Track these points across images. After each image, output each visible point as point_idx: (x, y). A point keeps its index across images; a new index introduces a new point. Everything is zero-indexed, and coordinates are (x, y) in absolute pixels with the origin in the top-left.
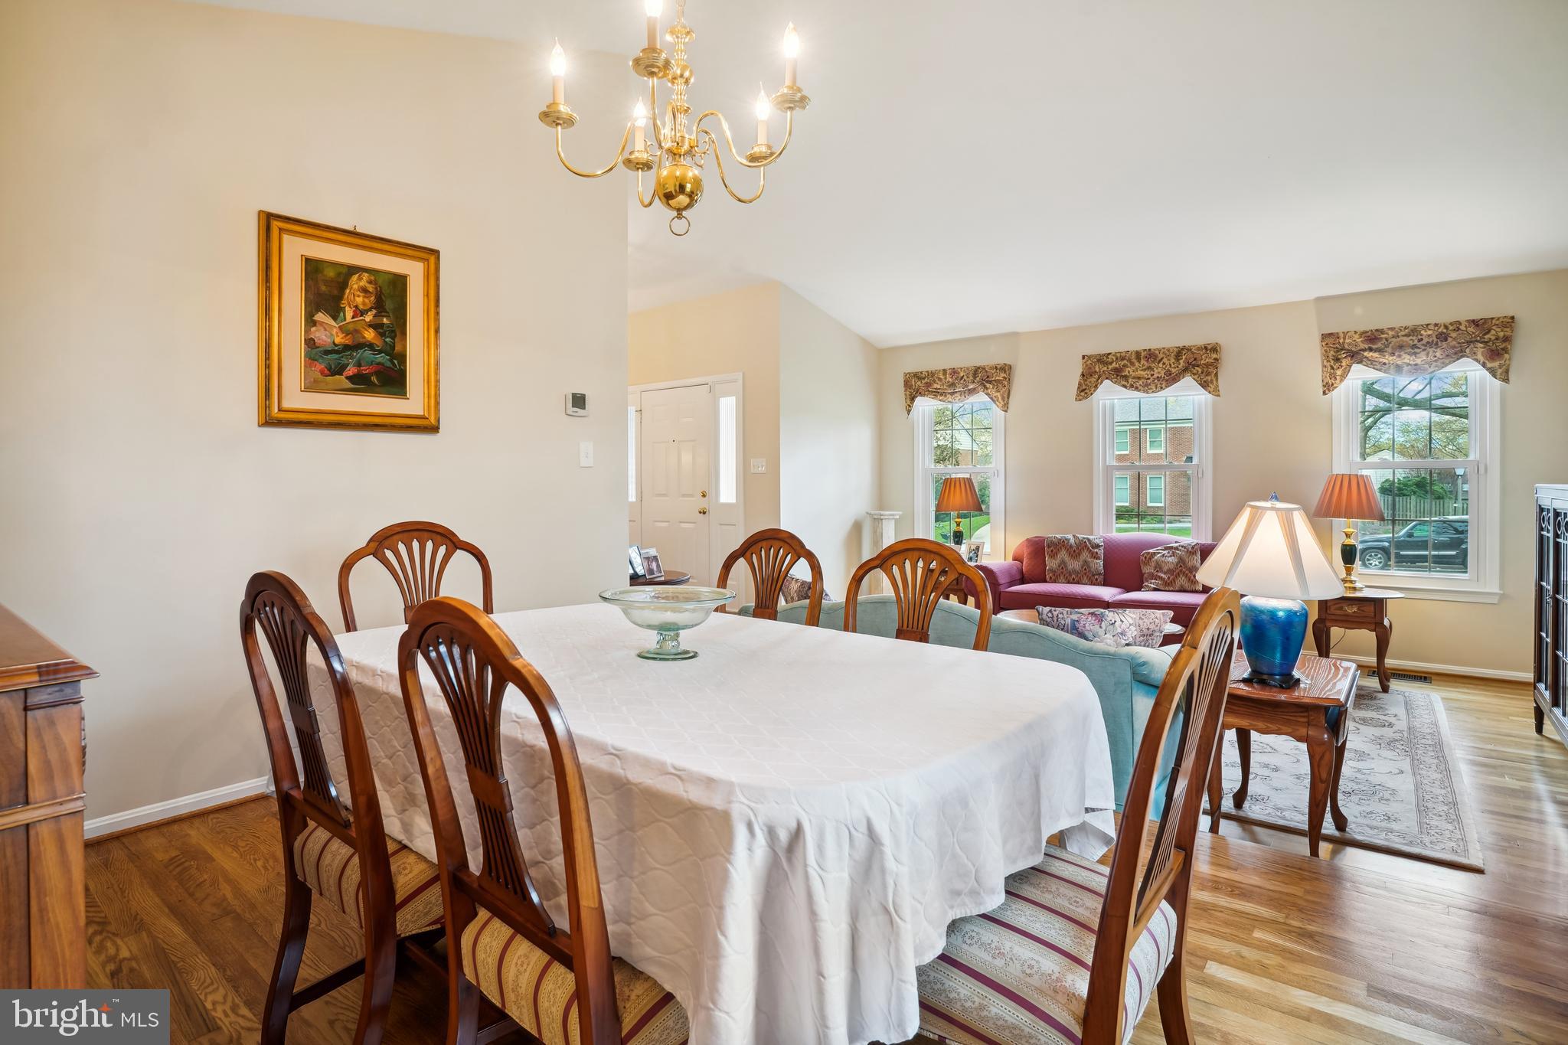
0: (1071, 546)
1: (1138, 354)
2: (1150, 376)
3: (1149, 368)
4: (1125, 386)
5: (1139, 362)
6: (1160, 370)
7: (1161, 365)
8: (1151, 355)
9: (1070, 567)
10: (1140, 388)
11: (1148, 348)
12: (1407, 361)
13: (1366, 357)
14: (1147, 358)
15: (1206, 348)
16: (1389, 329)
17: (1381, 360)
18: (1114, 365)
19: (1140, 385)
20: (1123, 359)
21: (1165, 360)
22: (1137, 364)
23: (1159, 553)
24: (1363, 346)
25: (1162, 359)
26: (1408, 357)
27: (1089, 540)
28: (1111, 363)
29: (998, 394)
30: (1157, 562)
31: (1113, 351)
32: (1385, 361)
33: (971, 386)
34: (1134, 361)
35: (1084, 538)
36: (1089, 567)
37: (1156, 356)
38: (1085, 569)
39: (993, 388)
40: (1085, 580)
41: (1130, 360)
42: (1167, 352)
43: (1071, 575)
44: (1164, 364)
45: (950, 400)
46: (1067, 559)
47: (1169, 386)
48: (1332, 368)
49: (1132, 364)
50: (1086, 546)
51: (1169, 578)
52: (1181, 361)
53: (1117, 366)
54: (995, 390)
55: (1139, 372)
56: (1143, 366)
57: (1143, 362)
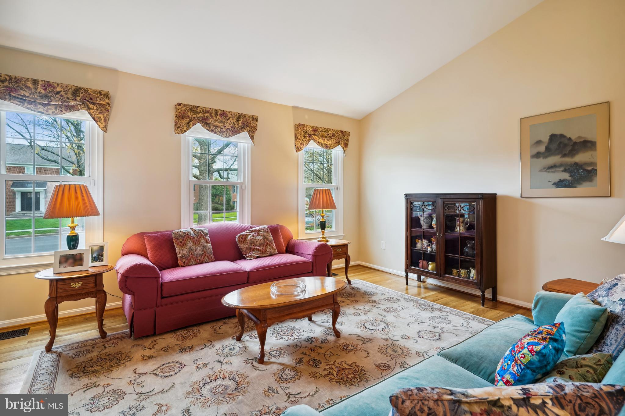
0: (194, 237)
1: (216, 111)
2: (223, 127)
3: (221, 122)
4: (207, 130)
5: (216, 117)
6: (228, 124)
7: (229, 121)
8: (224, 114)
9: (196, 252)
10: (218, 133)
11: (223, 109)
12: (325, 142)
13: (313, 138)
14: (221, 116)
15: (253, 118)
16: (320, 127)
17: (318, 140)
18: (200, 115)
19: (219, 131)
20: (207, 112)
21: (231, 119)
22: (215, 118)
23: (249, 234)
24: (312, 133)
25: (230, 118)
26: (327, 141)
27: (202, 231)
28: (199, 113)
29: (102, 116)
30: (251, 240)
31: (201, 105)
32: (319, 141)
33: (72, 103)
34: (213, 115)
35: (199, 230)
36: (206, 250)
37: (227, 116)
38: (205, 252)
39: (97, 110)
40: (206, 259)
41: (211, 114)
42: (233, 114)
43: (197, 258)
44: (230, 121)
45: (41, 110)
46: (193, 246)
47: (234, 135)
48: (303, 140)
49: (212, 117)
50: (202, 235)
51: (263, 249)
52: (240, 122)
53: (203, 116)
54: (98, 111)
55: (217, 123)
56: (218, 120)
57: (218, 117)
